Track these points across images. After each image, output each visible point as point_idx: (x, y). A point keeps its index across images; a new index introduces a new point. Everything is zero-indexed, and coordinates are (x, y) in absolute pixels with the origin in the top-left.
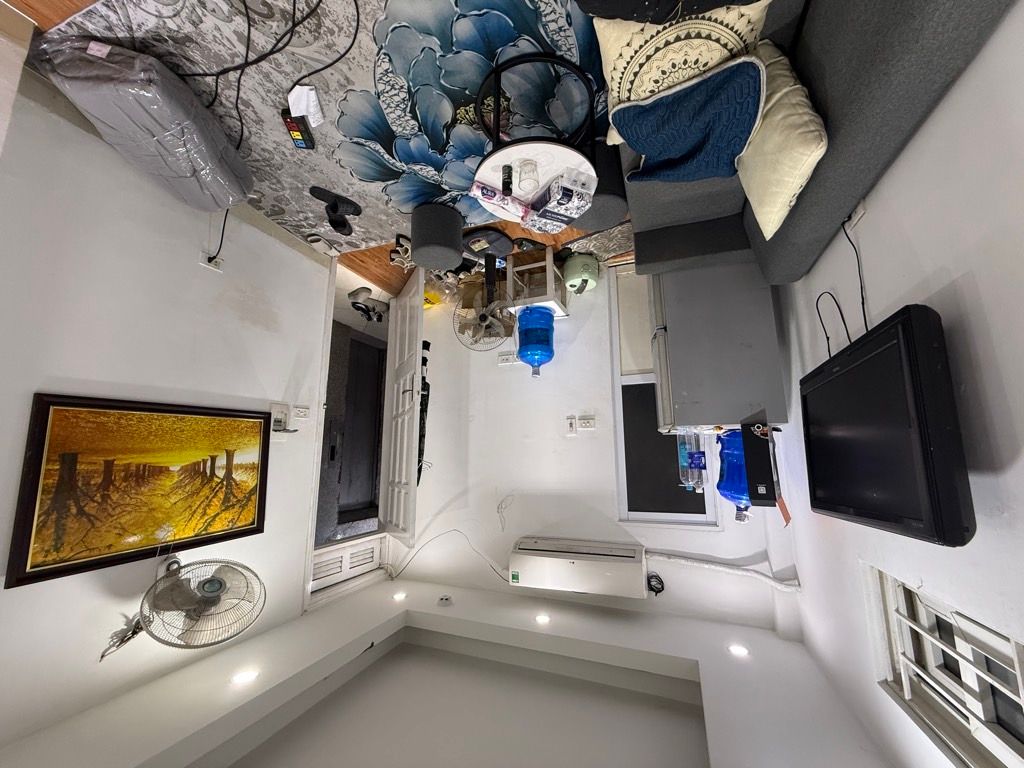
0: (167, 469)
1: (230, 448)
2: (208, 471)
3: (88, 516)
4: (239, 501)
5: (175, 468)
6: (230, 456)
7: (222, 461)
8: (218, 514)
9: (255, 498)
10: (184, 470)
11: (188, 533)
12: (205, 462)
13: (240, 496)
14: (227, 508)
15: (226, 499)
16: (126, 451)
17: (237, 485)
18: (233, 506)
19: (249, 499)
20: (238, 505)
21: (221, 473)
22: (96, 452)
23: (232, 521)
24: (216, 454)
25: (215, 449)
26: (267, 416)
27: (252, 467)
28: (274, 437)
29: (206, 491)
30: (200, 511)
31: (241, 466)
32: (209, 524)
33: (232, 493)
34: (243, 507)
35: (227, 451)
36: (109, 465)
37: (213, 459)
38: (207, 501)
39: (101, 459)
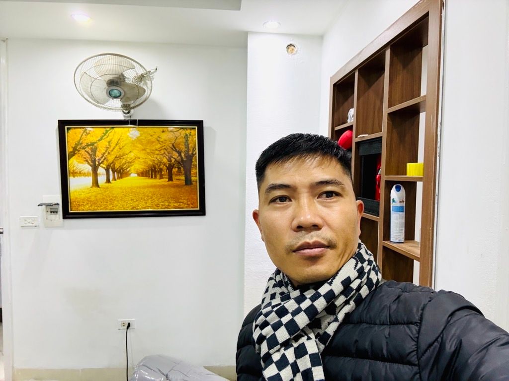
0: (139, 175)
1: (95, 189)
2: (111, 172)
3: (176, 151)
4: (84, 148)
5: (134, 175)
6: (96, 183)
7: (102, 179)
8: (99, 140)
9: (69, 149)
10: (127, 174)
11: (119, 130)
12: (114, 179)
13: (83, 152)
14: (92, 144)
15: (94, 151)
16: (163, 186)
17: (87, 161)
18: (88, 145)
19: (75, 149)
20: (83, 145)
21: (101, 171)
22: (177, 186)
23: (87, 134)
24: (107, 184)
25: (107, 188)
26: (67, 215)
27: (75, 174)
28: (58, 199)
29: (111, 158)
30: (113, 145)
31: (85, 175)
32: (105, 134)
33: (90, 155)
34: (79, 143)
35: (98, 186)
36: (170, 179)
37: (108, 181)
38: (109, 150)
39: (175, 182)
